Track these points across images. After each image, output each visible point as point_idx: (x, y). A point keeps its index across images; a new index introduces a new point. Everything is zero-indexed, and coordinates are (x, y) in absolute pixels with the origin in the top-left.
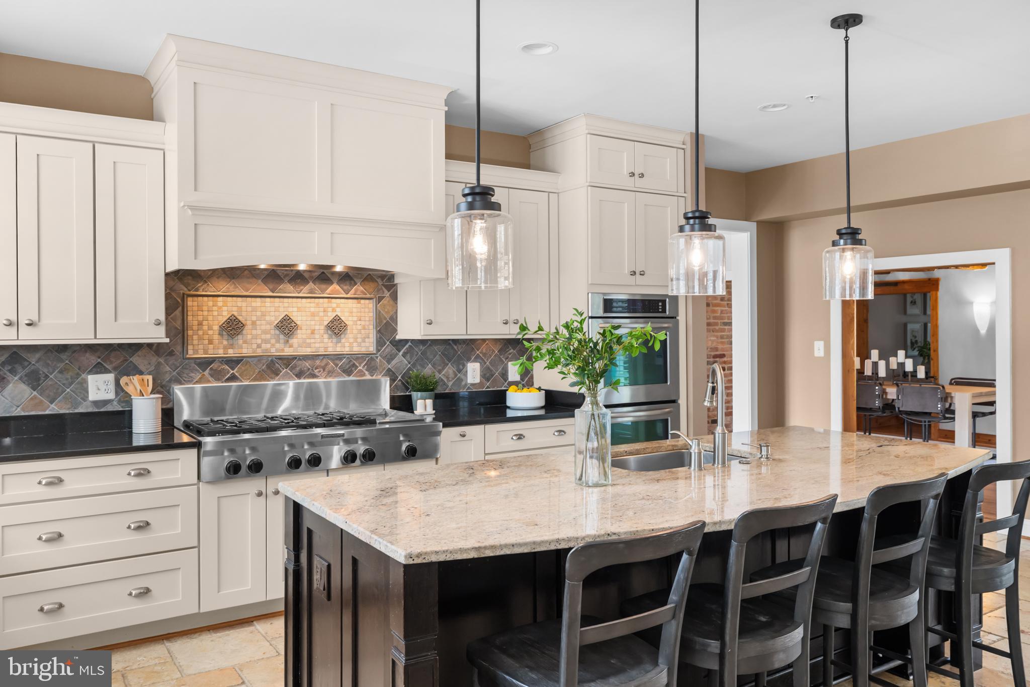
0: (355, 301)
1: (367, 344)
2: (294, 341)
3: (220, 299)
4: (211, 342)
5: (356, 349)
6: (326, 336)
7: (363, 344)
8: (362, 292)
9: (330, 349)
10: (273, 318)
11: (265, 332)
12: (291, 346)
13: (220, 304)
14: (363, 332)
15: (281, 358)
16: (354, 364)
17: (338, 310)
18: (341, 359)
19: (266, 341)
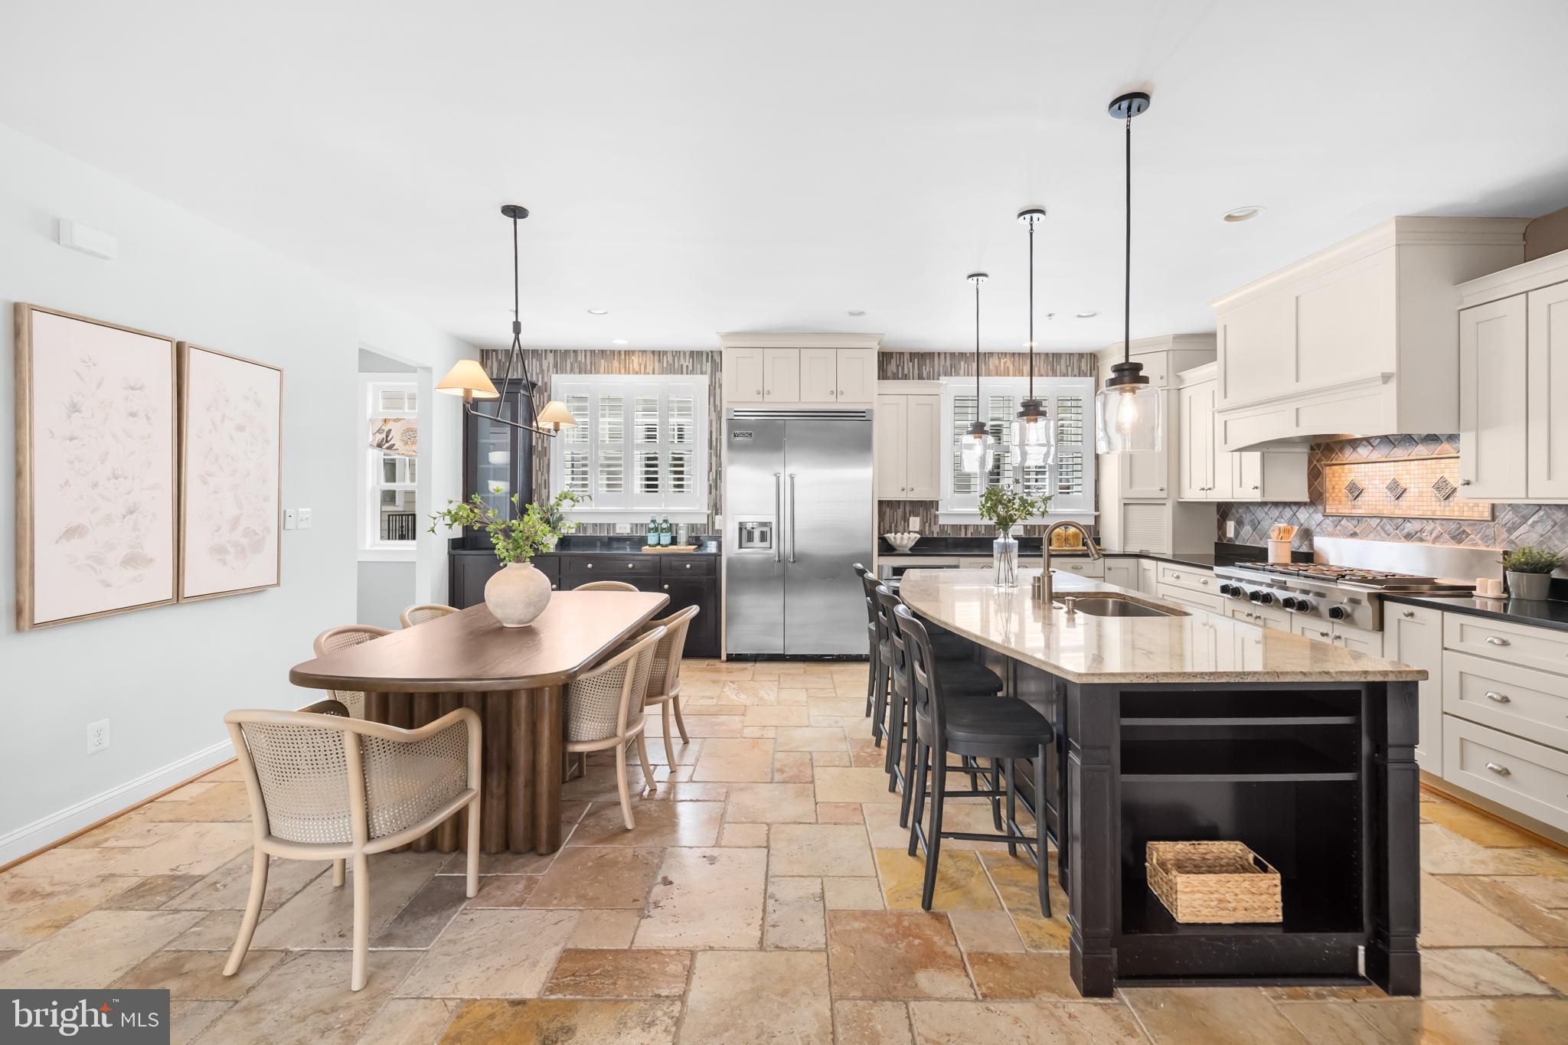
1: (1481, 509)
2: (1403, 503)
3: (1347, 466)
4: (1340, 503)
5: (1467, 514)
6: (1433, 498)
7: (1476, 509)
9: (1438, 513)
10: (1385, 482)
11: (1379, 494)
12: (1400, 508)
13: (1346, 471)
15: (1391, 518)
17: (1447, 470)
18: (1449, 524)
19: (1380, 503)
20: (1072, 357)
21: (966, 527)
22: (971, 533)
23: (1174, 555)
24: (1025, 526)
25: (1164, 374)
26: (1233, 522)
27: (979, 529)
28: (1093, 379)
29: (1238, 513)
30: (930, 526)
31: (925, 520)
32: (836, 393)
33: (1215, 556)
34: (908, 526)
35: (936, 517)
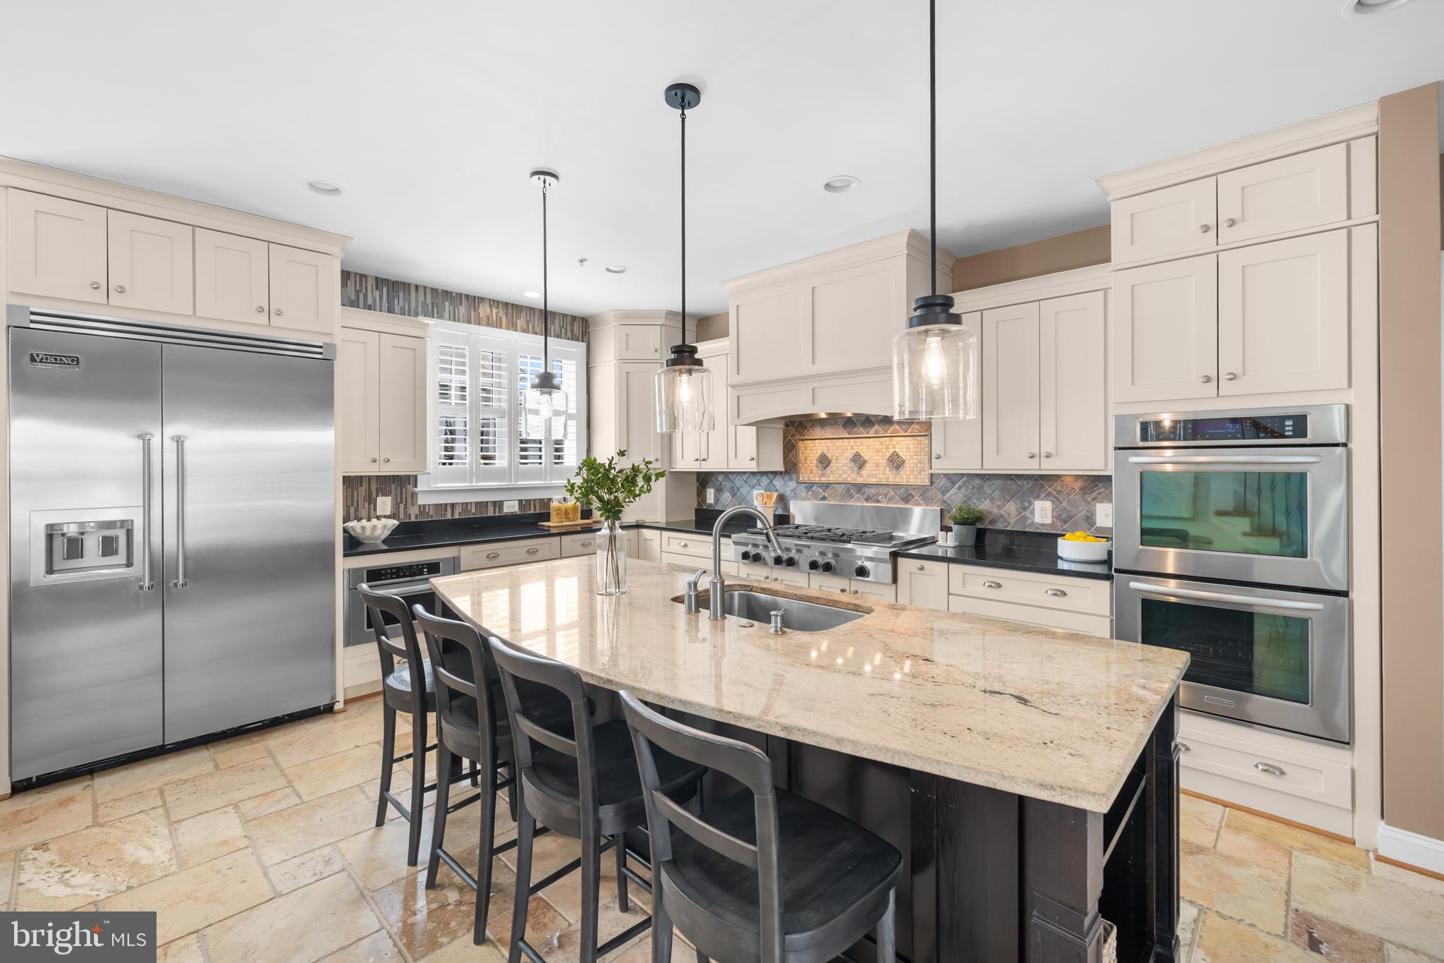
0: (912, 438)
1: (923, 477)
2: (864, 472)
3: (817, 441)
4: (812, 472)
5: (912, 481)
6: (888, 469)
7: (919, 476)
8: (918, 430)
9: (891, 480)
10: (849, 455)
11: (844, 465)
12: (861, 476)
13: (817, 445)
14: (919, 465)
15: (854, 485)
16: (911, 494)
17: (897, 446)
18: (899, 489)
19: (845, 472)
20: (565, 318)
21: (453, 505)
22: (460, 513)
23: (667, 523)
24: (520, 501)
25: (658, 348)
26: (713, 490)
27: (469, 508)
28: (585, 344)
29: (718, 480)
30: (406, 507)
31: (399, 501)
32: (267, 311)
33: (696, 521)
34: (375, 510)
35: (414, 495)
